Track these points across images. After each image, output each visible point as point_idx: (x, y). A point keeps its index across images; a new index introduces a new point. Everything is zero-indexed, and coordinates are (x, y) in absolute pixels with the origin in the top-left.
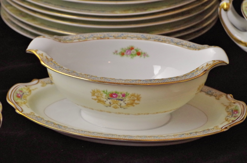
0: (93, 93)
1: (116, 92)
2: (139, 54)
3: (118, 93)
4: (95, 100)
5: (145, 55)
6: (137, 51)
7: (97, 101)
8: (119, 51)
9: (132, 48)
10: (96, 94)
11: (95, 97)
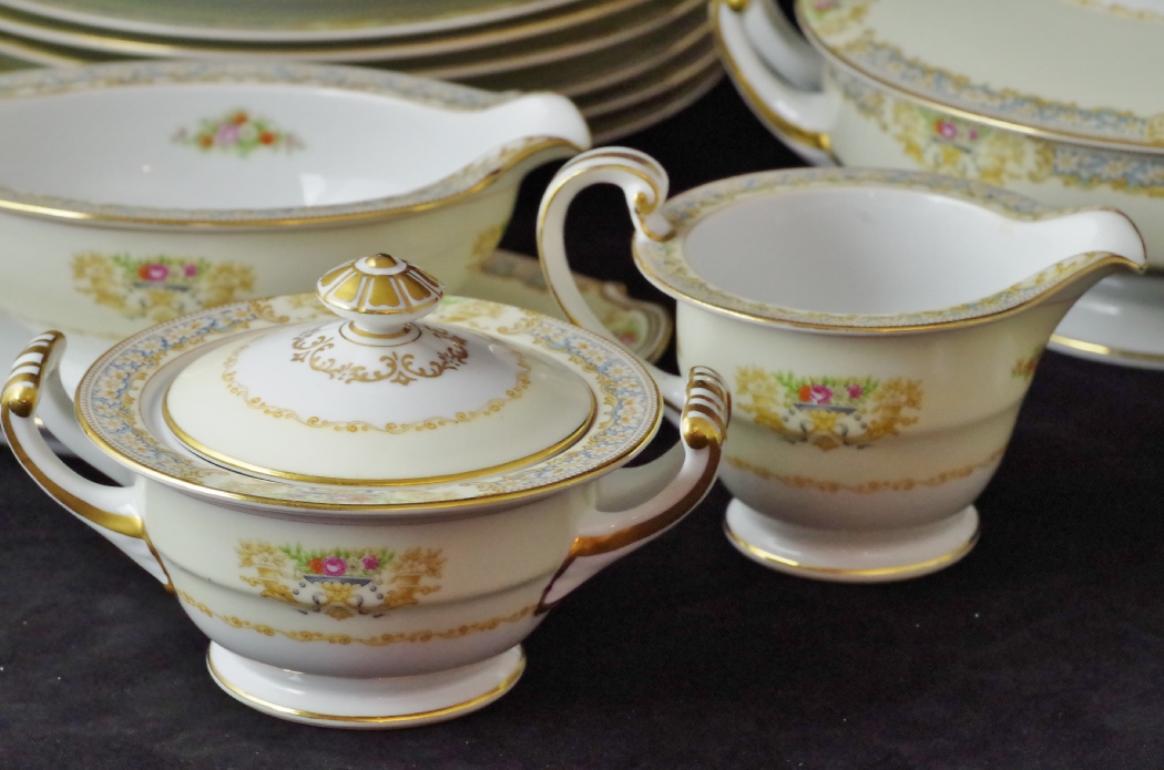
0: (79, 268)
1: (162, 260)
2: (267, 139)
3: (170, 262)
4: (87, 292)
5: (292, 142)
6: (259, 126)
7: (93, 297)
8: (194, 129)
9: (240, 119)
10: (89, 271)
11: (85, 283)
